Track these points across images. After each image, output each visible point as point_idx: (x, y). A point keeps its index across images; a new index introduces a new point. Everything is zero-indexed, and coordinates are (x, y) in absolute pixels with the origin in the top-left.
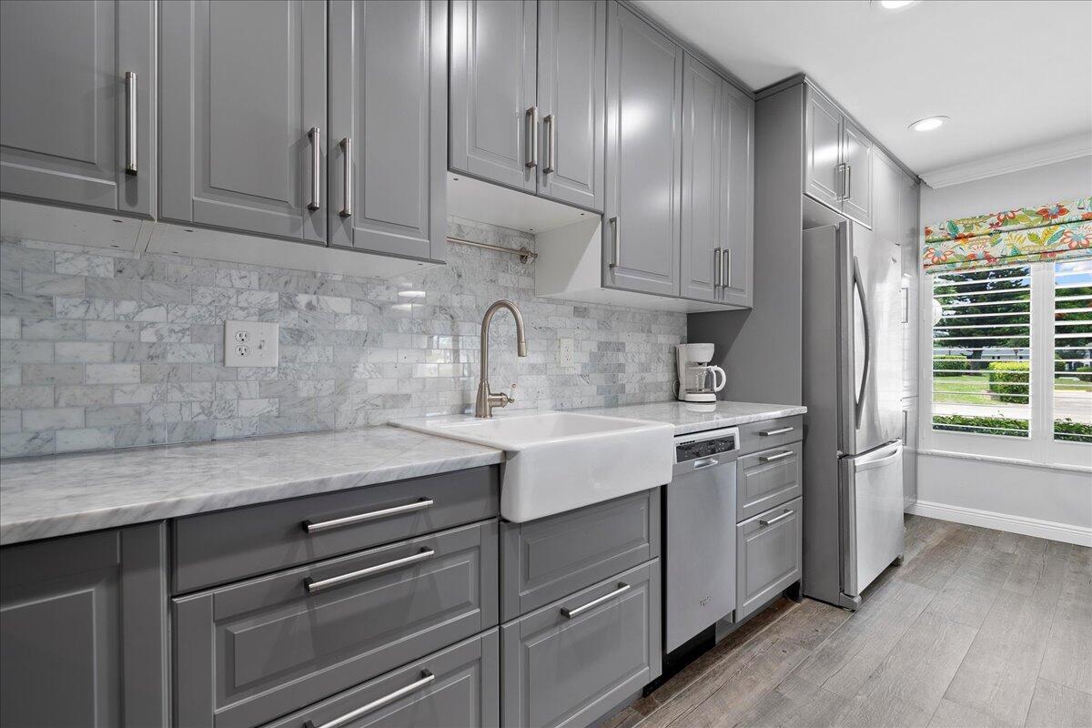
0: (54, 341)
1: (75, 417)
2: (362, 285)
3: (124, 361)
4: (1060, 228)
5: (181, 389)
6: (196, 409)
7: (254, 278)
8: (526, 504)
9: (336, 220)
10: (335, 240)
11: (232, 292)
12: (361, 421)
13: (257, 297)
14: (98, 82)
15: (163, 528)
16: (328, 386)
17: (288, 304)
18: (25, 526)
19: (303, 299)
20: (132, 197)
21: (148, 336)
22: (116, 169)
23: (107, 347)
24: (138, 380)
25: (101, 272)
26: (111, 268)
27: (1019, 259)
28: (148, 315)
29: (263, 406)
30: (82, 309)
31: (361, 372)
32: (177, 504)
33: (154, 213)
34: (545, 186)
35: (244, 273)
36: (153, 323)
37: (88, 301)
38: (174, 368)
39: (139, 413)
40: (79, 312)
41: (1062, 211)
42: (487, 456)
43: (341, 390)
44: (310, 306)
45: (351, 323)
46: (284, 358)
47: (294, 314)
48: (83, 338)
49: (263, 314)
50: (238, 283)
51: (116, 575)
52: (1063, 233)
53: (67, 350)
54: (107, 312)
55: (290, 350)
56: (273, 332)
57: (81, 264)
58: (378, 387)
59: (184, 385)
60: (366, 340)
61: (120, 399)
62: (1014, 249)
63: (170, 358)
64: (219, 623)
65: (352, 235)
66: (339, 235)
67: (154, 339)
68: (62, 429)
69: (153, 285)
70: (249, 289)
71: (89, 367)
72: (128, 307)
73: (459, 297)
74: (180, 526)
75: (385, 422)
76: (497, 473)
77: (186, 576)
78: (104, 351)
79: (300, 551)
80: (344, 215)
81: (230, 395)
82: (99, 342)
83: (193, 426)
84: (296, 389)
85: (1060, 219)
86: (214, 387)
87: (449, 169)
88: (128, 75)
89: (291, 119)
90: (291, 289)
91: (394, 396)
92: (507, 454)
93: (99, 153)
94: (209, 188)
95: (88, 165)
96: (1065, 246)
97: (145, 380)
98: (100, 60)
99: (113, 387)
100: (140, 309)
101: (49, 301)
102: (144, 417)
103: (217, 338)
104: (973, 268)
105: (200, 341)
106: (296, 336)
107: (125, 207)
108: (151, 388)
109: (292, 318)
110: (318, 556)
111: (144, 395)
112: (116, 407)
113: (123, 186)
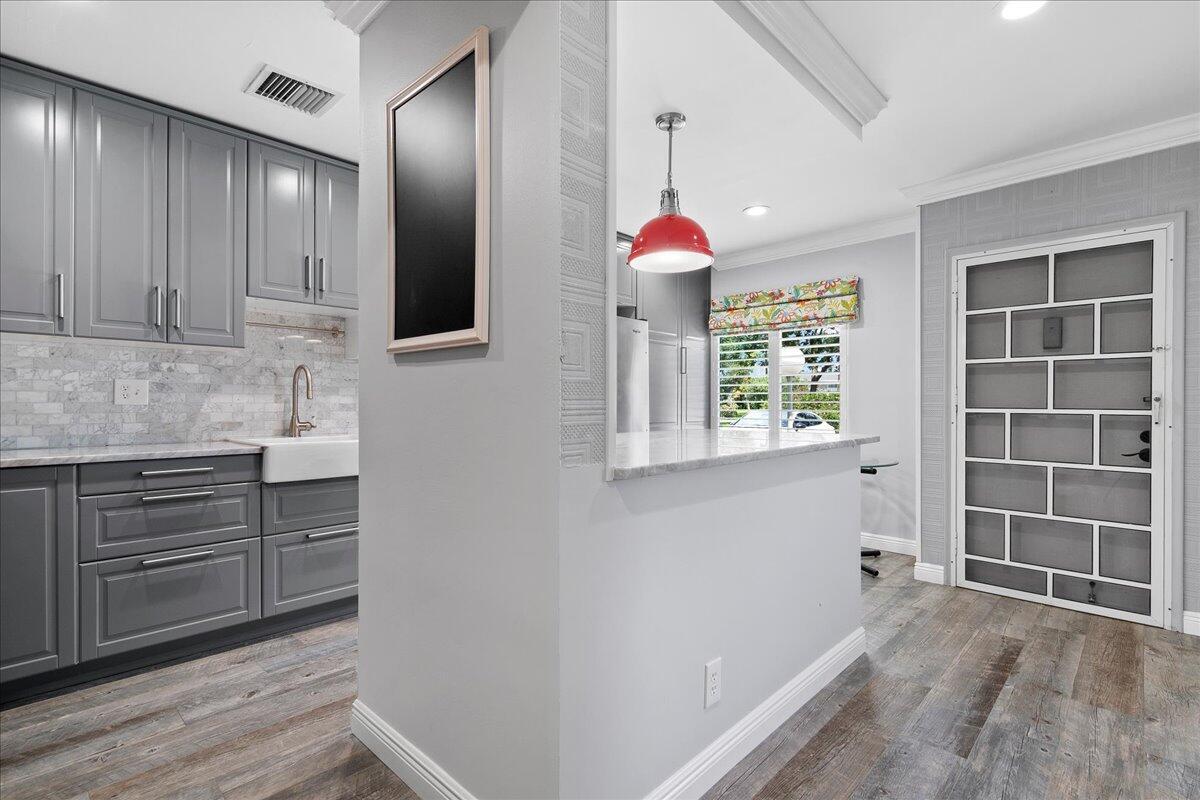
0: (16, 391)
1: (27, 431)
2: (206, 356)
3: (54, 401)
4: (778, 307)
5: (87, 417)
6: (97, 428)
7: (133, 355)
8: (273, 474)
9: (171, 329)
10: (170, 340)
11: (118, 363)
12: (205, 437)
13: (135, 365)
14: (45, 278)
15: (75, 467)
16: (182, 417)
17: (155, 368)
18: (21, 461)
19: (165, 366)
20: (61, 328)
21: (68, 388)
22: (54, 315)
23: (45, 394)
24: (61, 412)
25: (42, 354)
26: (47, 352)
27: (758, 328)
28: (68, 377)
29: (139, 427)
30: (31, 375)
31: (205, 408)
32: (80, 458)
33: (72, 333)
34: (321, 298)
35: (126, 352)
36: (71, 382)
37: (35, 370)
38: (83, 405)
39: (63, 429)
40: (29, 376)
41: (781, 295)
42: (255, 450)
43: (192, 419)
44: (170, 369)
45: (198, 379)
46: (152, 400)
47: (159, 374)
48: (32, 389)
49: (139, 375)
50: (123, 358)
51: (56, 483)
52: (779, 310)
53: (22, 396)
54: (45, 375)
55: (156, 396)
56: (145, 385)
57: (31, 351)
58: (217, 418)
59: (89, 414)
60: (210, 389)
61: (52, 421)
62: (755, 320)
63: (81, 399)
64: (99, 510)
65: (182, 337)
66: (174, 336)
67: (71, 389)
68: (20, 436)
69: (71, 361)
70: (130, 361)
71: (35, 405)
72: (57, 372)
73: (281, 362)
74: (82, 468)
75: (224, 437)
76: (259, 458)
77: (85, 489)
78: (43, 397)
79: (140, 485)
80: (176, 327)
81: (117, 420)
82: (41, 391)
83: (94, 437)
84: (160, 418)
85: (781, 300)
86: (107, 416)
87: (247, 295)
88: (59, 275)
89: (146, 281)
90: (157, 360)
91: (230, 423)
92: (263, 448)
93: (46, 310)
94: (100, 319)
95: (41, 315)
96: (779, 321)
97: (66, 411)
98: (46, 269)
99: (48, 415)
100: (64, 374)
101: (14, 370)
102: (66, 432)
103: (110, 389)
104: (737, 333)
105: (99, 390)
106: (161, 387)
107: (58, 332)
108: (69, 416)
109: (158, 377)
110: (148, 488)
111: (66, 419)
112: (49, 426)
113: (57, 322)
